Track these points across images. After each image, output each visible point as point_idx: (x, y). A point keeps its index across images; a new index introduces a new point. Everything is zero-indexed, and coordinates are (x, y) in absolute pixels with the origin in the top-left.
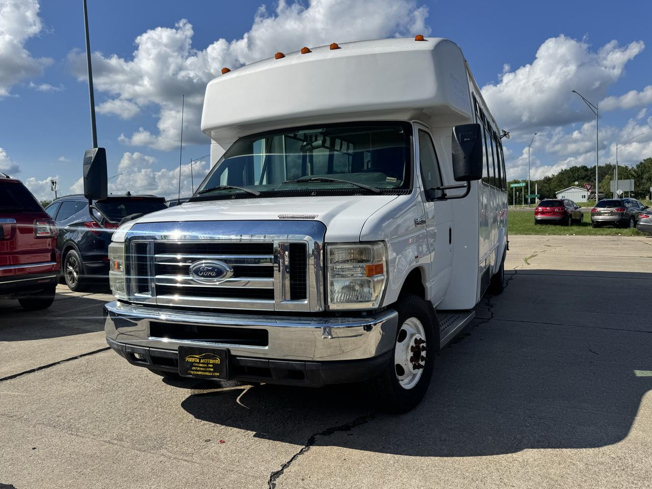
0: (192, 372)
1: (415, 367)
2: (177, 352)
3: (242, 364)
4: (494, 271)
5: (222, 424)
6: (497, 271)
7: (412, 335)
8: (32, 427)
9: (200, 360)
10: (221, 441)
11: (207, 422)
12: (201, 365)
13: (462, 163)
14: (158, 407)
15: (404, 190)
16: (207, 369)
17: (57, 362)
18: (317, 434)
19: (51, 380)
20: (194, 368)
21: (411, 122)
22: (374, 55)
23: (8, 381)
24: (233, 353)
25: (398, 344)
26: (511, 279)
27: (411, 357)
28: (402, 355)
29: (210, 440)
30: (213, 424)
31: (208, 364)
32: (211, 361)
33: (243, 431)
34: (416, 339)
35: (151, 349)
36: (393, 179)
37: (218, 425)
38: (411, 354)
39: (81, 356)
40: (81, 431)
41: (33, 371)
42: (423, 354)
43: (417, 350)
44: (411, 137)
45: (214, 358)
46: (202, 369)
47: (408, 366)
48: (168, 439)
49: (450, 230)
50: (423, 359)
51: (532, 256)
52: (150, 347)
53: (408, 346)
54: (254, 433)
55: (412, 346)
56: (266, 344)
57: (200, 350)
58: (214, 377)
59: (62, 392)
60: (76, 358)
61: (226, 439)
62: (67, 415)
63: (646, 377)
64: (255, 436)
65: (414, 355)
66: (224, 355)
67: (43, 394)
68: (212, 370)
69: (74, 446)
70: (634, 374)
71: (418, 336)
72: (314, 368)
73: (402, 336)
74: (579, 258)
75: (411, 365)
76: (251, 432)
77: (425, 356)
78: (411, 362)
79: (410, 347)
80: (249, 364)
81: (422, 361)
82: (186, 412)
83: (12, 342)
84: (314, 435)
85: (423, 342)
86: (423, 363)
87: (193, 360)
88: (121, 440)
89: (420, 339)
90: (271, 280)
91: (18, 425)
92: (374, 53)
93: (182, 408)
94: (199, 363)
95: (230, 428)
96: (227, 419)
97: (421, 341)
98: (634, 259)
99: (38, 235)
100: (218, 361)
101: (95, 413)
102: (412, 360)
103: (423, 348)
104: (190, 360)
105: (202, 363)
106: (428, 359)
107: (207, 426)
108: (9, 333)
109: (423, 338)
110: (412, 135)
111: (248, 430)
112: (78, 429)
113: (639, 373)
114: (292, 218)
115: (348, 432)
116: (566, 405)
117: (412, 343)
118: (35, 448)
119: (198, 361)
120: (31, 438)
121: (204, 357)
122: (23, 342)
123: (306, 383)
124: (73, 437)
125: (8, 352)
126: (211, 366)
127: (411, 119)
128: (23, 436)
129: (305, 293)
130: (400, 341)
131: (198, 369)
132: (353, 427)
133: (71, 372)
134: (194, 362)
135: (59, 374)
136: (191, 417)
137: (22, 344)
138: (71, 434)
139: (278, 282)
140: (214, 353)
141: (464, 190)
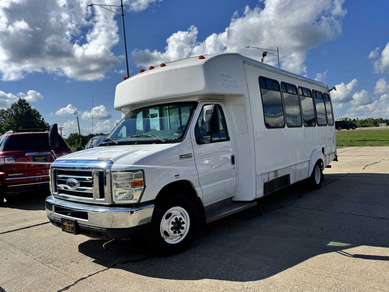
0: (65, 230)
1: (175, 233)
2: (61, 220)
3: (81, 227)
5: (87, 255)
6: (309, 176)
7: (175, 216)
8: (15, 250)
10: (77, 262)
11: (81, 253)
12: (68, 227)
15: (179, 140)
18: (119, 263)
20: (66, 228)
21: (199, 102)
23: (25, 229)
24: (79, 222)
26: (337, 179)
28: (167, 226)
29: (73, 262)
31: (70, 226)
32: (71, 225)
33: (91, 258)
34: (176, 218)
35: (55, 218)
38: (171, 226)
40: (30, 253)
42: (184, 226)
44: (195, 110)
45: (71, 224)
46: (68, 229)
47: (170, 232)
48: (58, 260)
49: (233, 157)
53: (170, 222)
55: (173, 222)
56: (88, 219)
57: (68, 220)
58: (72, 232)
59: (40, 235)
61: (80, 262)
62: (32, 246)
66: (75, 223)
67: (32, 236)
68: (71, 229)
69: (21, 259)
70: (327, 244)
71: (178, 217)
72: (104, 231)
73: (168, 216)
75: (172, 231)
76: (94, 260)
80: (83, 228)
81: (182, 229)
82: (78, 248)
84: (117, 263)
86: (182, 231)
87: (65, 224)
88: (41, 258)
90: (92, 188)
97: (181, 219)
100: (73, 225)
102: (172, 229)
103: (183, 223)
107: (79, 255)
111: (93, 258)
113: (331, 244)
114: (102, 159)
117: (173, 220)
118: (7, 259)
119: (67, 225)
120: (10, 255)
121: (69, 223)
127: (199, 100)
129: (104, 195)
130: (166, 219)
138: (25, 254)
139: (94, 189)
140: (71, 221)
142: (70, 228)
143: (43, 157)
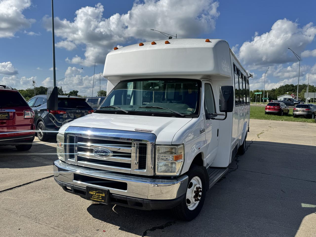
0: (92, 199)
1: (196, 200)
2: (86, 189)
3: (115, 197)
4: (240, 144)
5: (105, 221)
6: (242, 144)
7: (195, 185)
8: (19, 217)
9: (96, 194)
10: (104, 231)
11: (98, 220)
12: (96, 196)
13: (223, 104)
14: (76, 210)
15: (195, 115)
16: (99, 198)
17: (31, 181)
18: (148, 230)
19: (28, 191)
20: (93, 197)
21: (201, 80)
22: (185, 49)
23: (9, 191)
24: (111, 192)
25: (188, 189)
26: (249, 146)
27: (194, 196)
28: (190, 194)
29: (99, 230)
30: (101, 221)
31: (99, 196)
32: (101, 195)
33: (114, 226)
34: (197, 187)
35: (74, 186)
36: (191, 109)
37: (103, 222)
38: (194, 194)
39: (43, 179)
40: (41, 221)
41: (20, 186)
42: (200, 194)
43: (197, 193)
44: (201, 88)
45: (102, 193)
46: (96, 198)
47: (192, 200)
48: (80, 228)
49: (218, 130)
50: (200, 196)
51: (261, 133)
52: (73, 185)
53: (193, 191)
54: (119, 227)
55: (195, 191)
56: (126, 189)
57: (96, 189)
58: (102, 202)
59: (33, 199)
60: (40, 180)
61: (106, 230)
62: (35, 212)
63: (306, 207)
64: (119, 229)
65: (195, 195)
66: (106, 193)
67: (25, 199)
68: (101, 199)
69: (37, 229)
70: (301, 206)
71: (198, 186)
72: (147, 203)
73: (190, 185)
74: (284, 135)
75: (194, 200)
76: (118, 227)
77: (201, 195)
78: (194, 198)
79: (194, 191)
80: (118, 198)
81: (199, 197)
82: (89, 213)
83: (11, 169)
84: (146, 231)
85: (200, 188)
86: (199, 198)
87: (93, 193)
88: (59, 227)
89: (199, 187)
90: (130, 159)
91: (12, 215)
92: (186, 47)
93: (87, 211)
94: (95, 195)
95: (109, 224)
96: (107, 219)
97: (199, 188)
98: (311, 138)
99: (25, 117)
100: (104, 195)
101: (48, 211)
102: (194, 197)
103: (200, 191)
104: (91, 193)
105: (96, 195)
106: (202, 196)
107: (98, 222)
108: (10, 163)
109: (201, 187)
110: (201, 87)
111: (116, 225)
112: (39, 220)
113: (304, 205)
114: (141, 131)
115: (162, 229)
116: (266, 221)
117: (195, 189)
118: (19, 229)
119: (95, 194)
120: (18, 223)
121: (98, 193)
122: (16, 169)
123: (144, 208)
124: (37, 224)
125: (9, 174)
126: (101, 197)
127: (201, 79)
128: (15, 222)
129: (145, 166)
130: (189, 188)
131: (95, 197)
132: (165, 227)
133: (37, 187)
134: (93, 194)
135: (32, 189)
136: (91, 216)
137: (16, 170)
138: (36, 222)
140: (102, 191)
141: (224, 117)
142: (100, 197)
143: (5, 114)
